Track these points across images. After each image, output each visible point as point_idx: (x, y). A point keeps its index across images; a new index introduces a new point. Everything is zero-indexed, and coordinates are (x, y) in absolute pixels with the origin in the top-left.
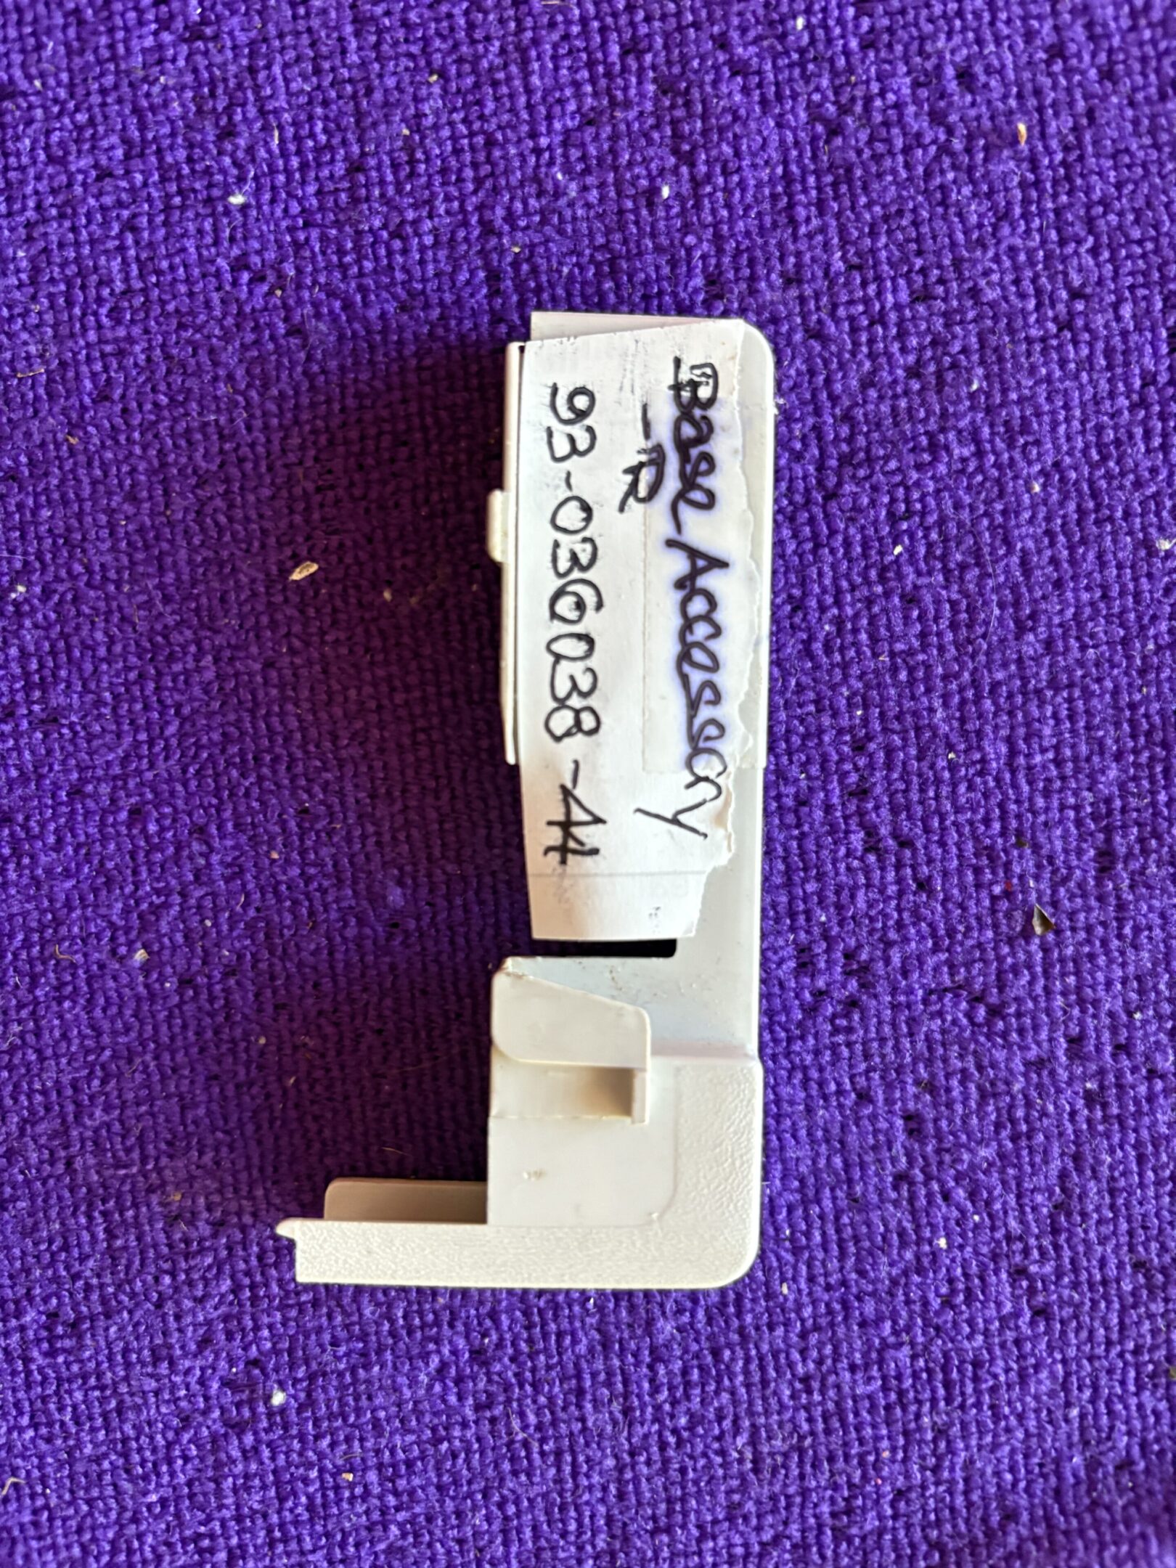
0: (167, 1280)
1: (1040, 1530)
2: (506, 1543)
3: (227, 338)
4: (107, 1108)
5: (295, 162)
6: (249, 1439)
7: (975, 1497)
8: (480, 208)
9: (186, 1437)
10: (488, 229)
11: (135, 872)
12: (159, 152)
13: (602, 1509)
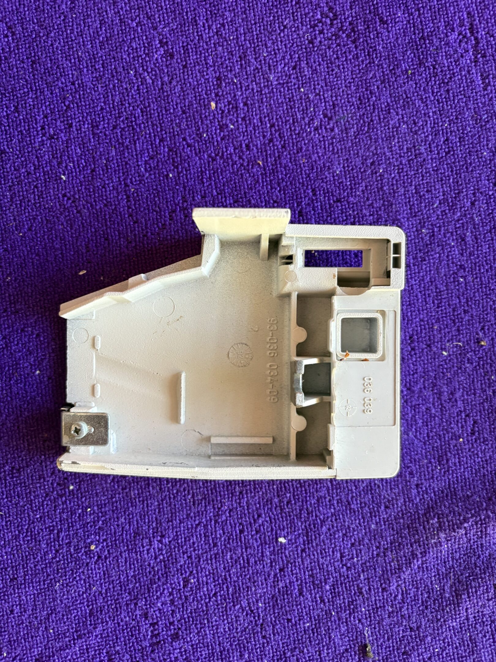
0: (43, 457)
1: (268, 519)
2: (130, 526)
3: (61, 214)
4: (28, 412)
5: (78, 170)
6: (64, 499)
7: (250, 511)
8: (124, 180)
9: (47, 499)
10: (126, 185)
11: (37, 351)
12: (43, 168)
13: (154, 516)
